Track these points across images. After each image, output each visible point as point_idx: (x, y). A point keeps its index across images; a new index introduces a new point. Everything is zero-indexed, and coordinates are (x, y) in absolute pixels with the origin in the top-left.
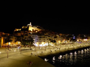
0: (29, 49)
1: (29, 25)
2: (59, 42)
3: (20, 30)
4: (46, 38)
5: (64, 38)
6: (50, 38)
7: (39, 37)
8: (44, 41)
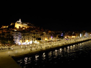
0: (7, 48)
1: (18, 21)
2: (46, 39)
3: (7, 27)
4: (31, 35)
5: (52, 35)
6: (35, 35)
7: (22, 34)
8: (29, 39)
